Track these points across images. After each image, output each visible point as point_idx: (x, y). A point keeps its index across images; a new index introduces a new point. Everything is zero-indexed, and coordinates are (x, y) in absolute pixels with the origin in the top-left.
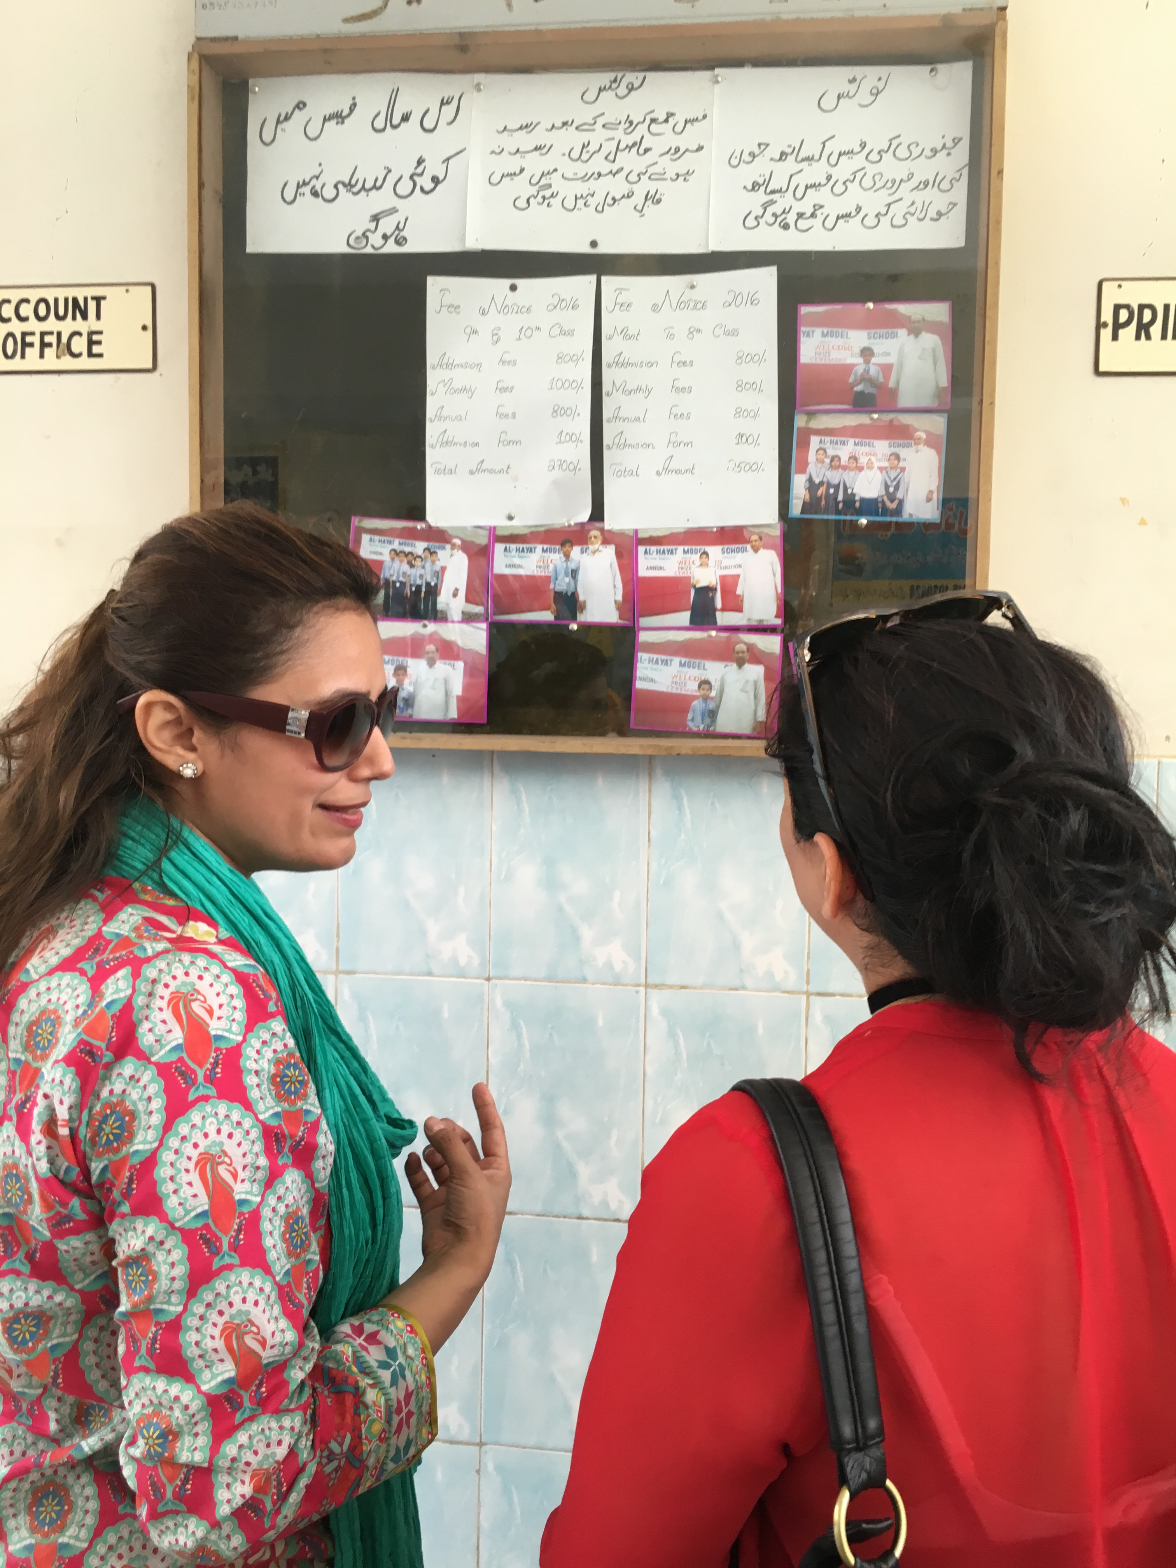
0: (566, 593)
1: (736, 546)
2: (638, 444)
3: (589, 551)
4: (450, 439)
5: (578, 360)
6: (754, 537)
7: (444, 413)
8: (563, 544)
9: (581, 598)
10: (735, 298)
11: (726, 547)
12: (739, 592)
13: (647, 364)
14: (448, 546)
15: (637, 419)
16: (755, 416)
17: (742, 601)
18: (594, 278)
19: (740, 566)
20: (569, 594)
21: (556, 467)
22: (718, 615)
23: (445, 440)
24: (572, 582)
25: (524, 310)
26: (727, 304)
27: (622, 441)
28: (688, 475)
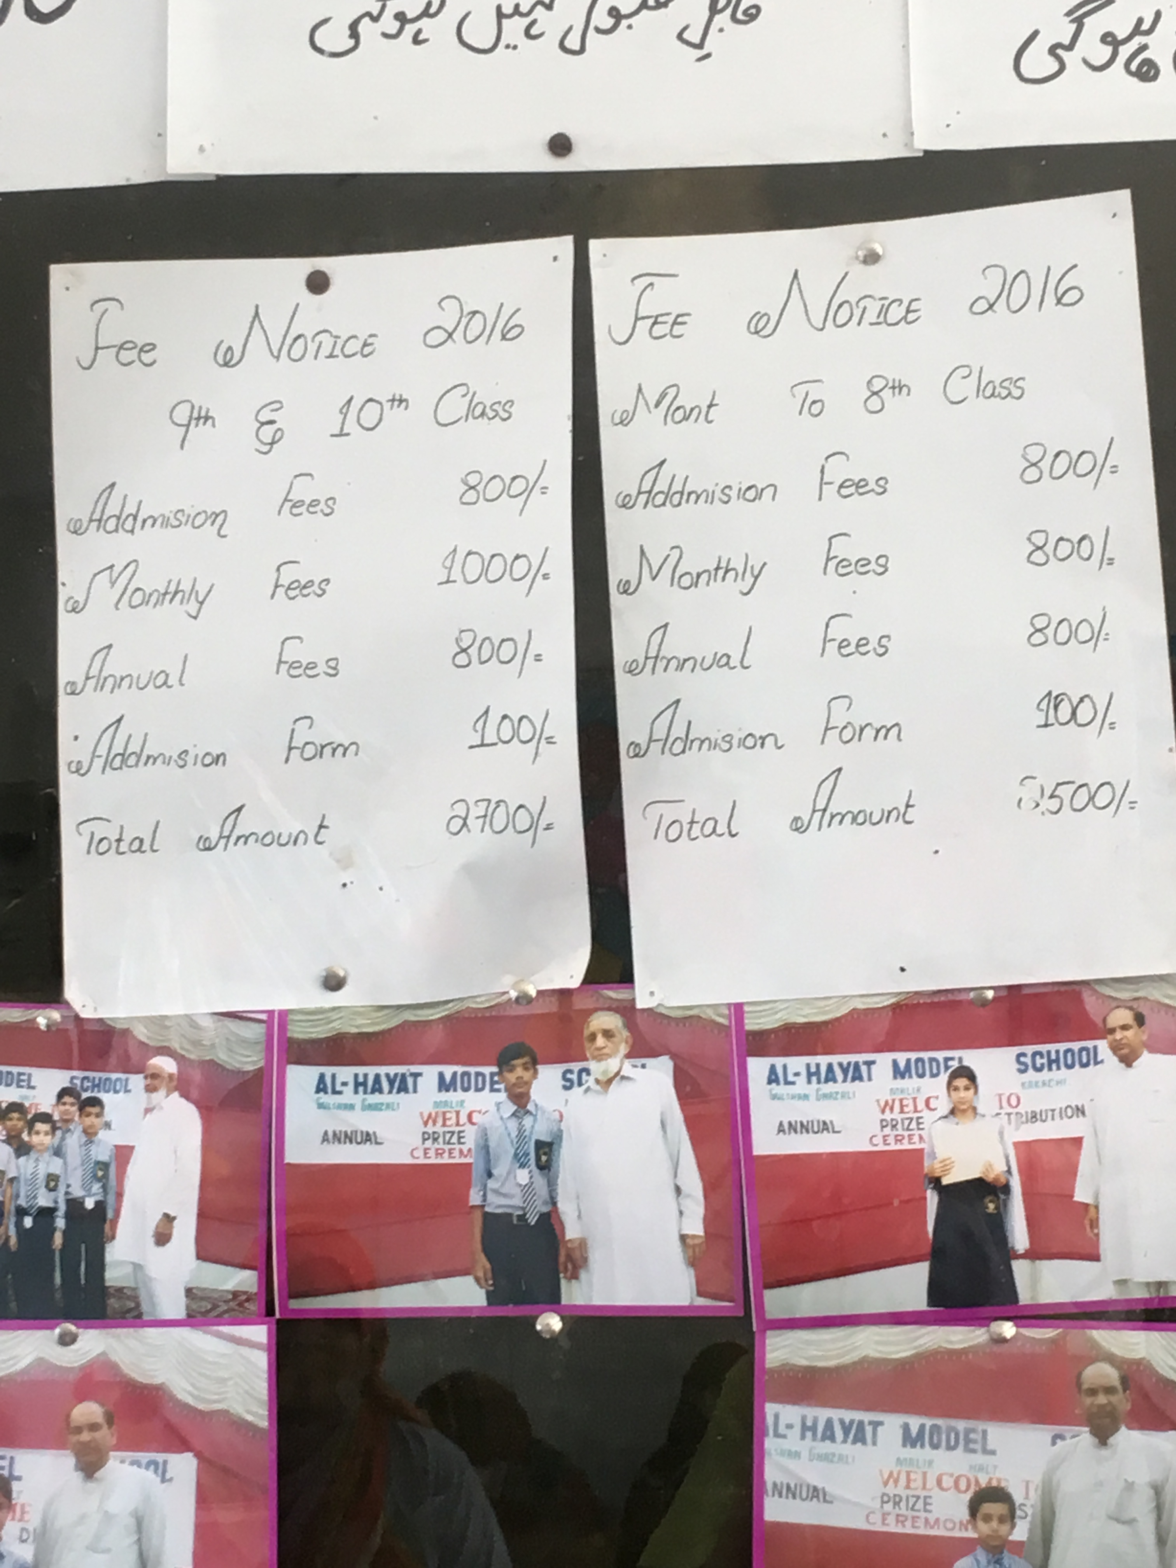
0: (522, 1218)
1: (1062, 1047)
2: (728, 738)
3: (590, 1081)
4: (134, 747)
5: (528, 491)
6: (1120, 1017)
7: (115, 666)
8: (504, 1061)
9: (572, 1232)
10: (1006, 288)
11: (1029, 1049)
12: (1081, 1195)
13: (742, 494)
14: (137, 1081)
15: (723, 661)
16: (1095, 637)
17: (1094, 1223)
18: (565, 245)
19: (1080, 1111)
20: (532, 1220)
21: (474, 824)
22: (1020, 1269)
23: (118, 748)
24: (540, 1182)
25: (353, 346)
26: (982, 305)
27: (679, 731)
28: (895, 826)
